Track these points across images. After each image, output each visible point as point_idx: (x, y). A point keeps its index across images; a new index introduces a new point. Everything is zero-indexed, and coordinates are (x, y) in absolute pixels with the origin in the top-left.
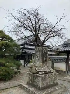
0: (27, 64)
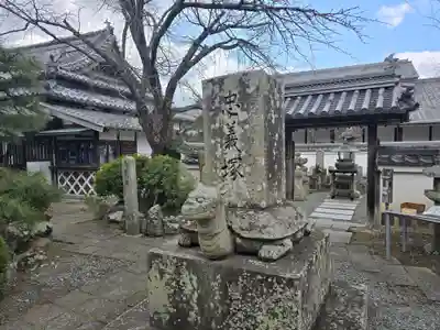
0: (72, 181)
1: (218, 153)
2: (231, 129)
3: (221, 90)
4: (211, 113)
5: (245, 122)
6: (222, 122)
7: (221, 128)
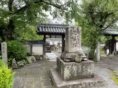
1: (72, 42)
2: (75, 37)
3: (73, 29)
4: (71, 34)
5: (78, 36)
6: (73, 36)
7: (73, 37)
